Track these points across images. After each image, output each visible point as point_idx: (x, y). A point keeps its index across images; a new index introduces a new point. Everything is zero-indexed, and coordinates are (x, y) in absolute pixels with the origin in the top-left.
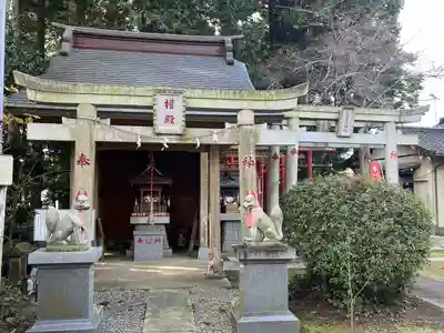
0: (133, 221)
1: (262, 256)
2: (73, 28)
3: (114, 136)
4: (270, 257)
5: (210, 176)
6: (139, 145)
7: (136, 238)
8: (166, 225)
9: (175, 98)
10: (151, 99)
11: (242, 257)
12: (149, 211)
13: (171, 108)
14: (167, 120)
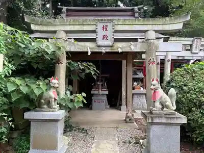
0: (92, 92)
1: (164, 121)
2: (66, 8)
3: (75, 48)
4: (169, 122)
5: (127, 73)
6: (89, 53)
7: (93, 101)
8: (107, 94)
9: (108, 24)
10: (95, 26)
11: (150, 121)
12: (99, 88)
13: (106, 30)
14: (104, 38)
